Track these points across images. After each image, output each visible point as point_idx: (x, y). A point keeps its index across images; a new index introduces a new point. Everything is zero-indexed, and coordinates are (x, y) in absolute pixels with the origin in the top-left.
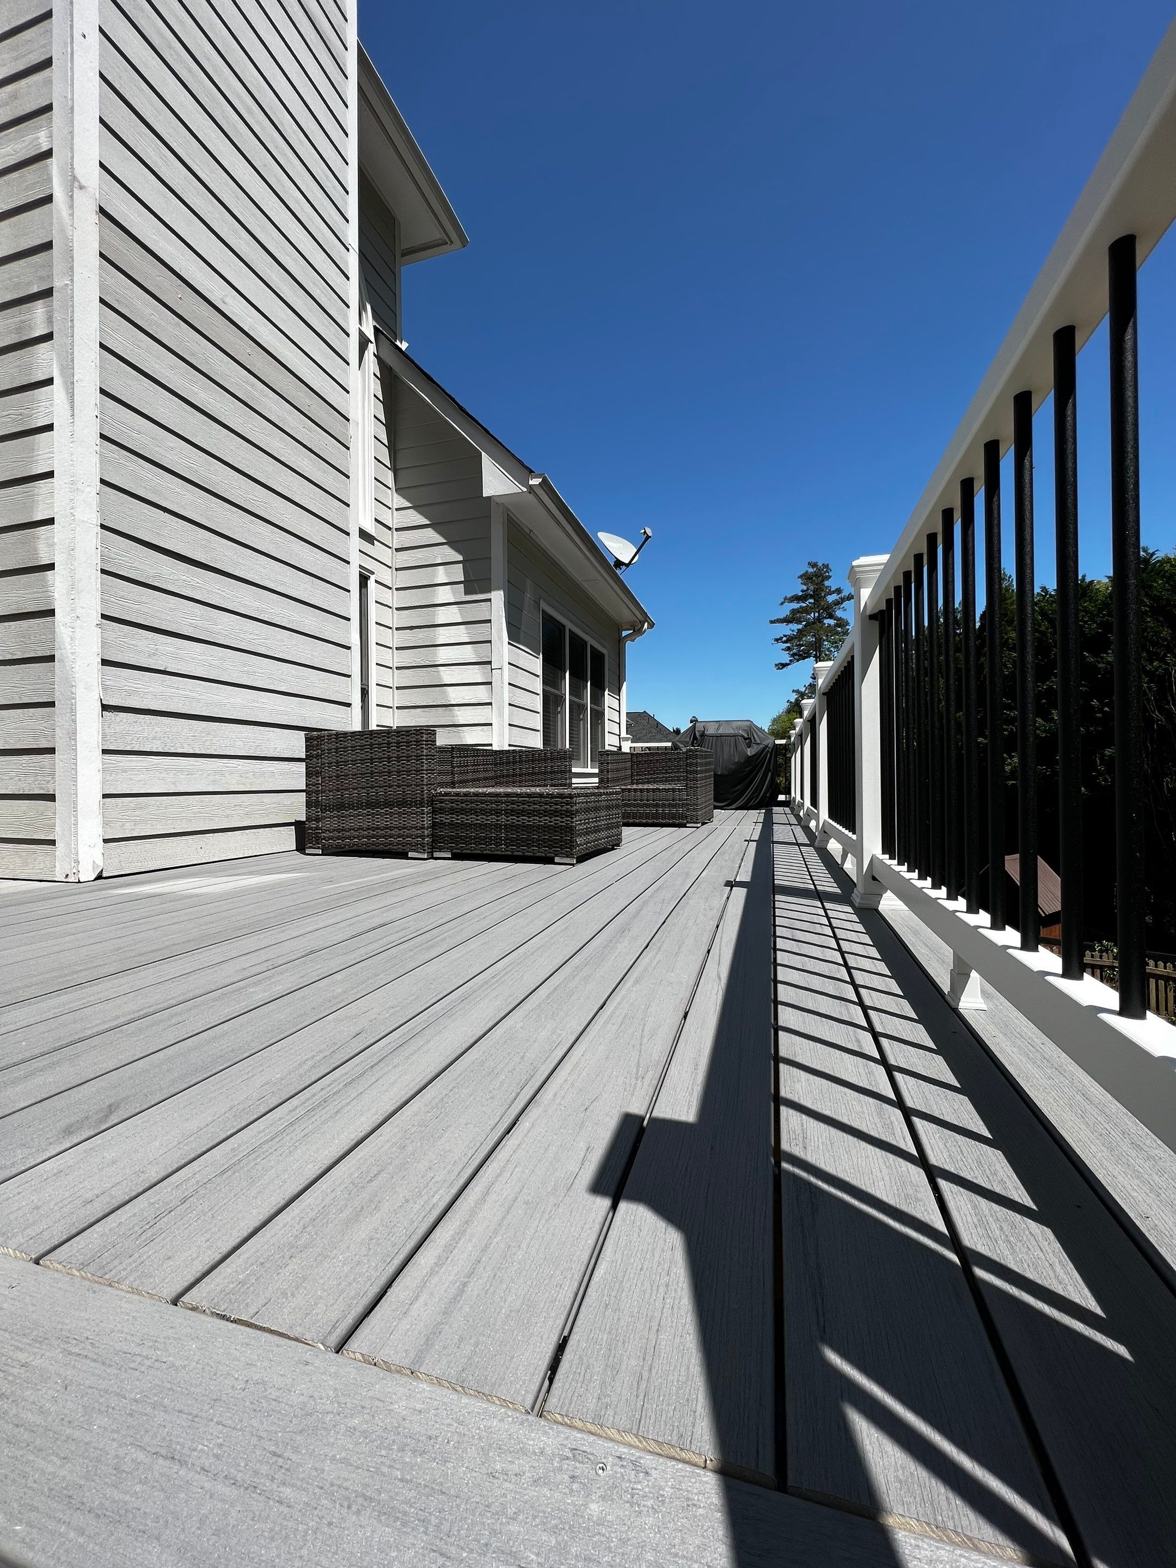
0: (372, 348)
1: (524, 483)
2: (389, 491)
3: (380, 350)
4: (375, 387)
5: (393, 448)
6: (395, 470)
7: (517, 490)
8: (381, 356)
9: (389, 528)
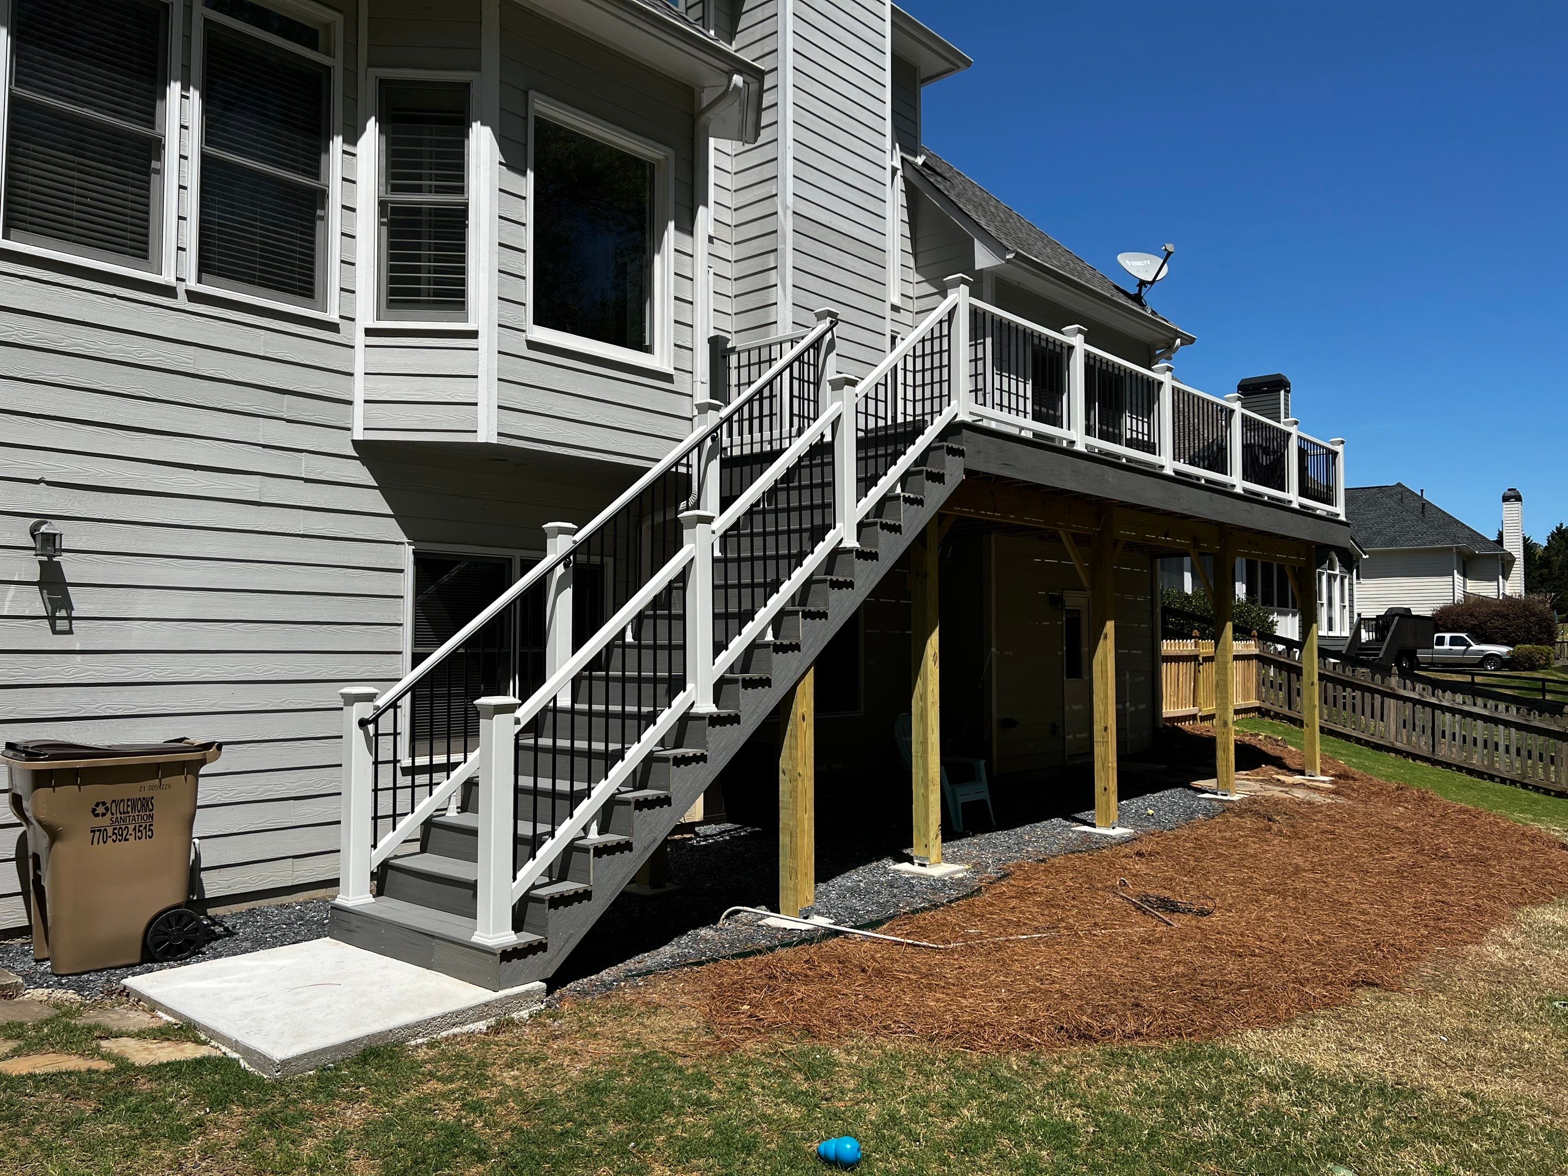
0: (899, 173)
1: (1003, 258)
2: (911, 271)
3: (905, 171)
4: (901, 199)
5: (914, 239)
6: (915, 254)
7: (998, 263)
8: (907, 176)
9: (911, 298)
